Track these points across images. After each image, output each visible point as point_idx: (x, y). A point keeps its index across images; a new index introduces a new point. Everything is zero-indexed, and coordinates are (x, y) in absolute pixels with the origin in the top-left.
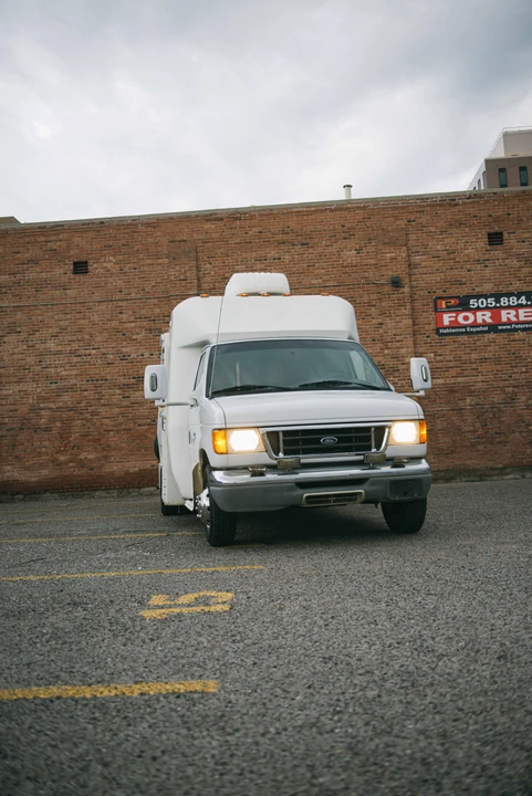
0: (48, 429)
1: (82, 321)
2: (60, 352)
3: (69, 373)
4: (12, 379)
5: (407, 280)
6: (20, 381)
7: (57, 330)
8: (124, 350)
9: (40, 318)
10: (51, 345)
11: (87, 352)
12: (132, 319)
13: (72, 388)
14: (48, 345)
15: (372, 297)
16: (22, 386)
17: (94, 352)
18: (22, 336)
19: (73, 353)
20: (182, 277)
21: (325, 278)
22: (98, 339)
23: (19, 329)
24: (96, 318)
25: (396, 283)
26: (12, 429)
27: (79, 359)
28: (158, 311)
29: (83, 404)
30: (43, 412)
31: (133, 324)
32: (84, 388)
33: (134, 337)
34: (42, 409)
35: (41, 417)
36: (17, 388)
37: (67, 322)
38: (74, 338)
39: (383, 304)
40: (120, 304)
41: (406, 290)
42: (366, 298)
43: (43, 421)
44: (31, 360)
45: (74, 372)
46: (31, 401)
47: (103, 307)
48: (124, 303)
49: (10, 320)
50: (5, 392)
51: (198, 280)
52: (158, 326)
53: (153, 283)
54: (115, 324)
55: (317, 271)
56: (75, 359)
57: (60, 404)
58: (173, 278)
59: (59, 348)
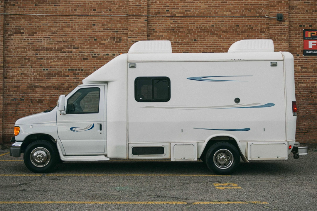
0: (40, 101)
1: (67, 29)
2: (51, 49)
3: (57, 63)
4: (17, 65)
5: (287, 17)
6: (21, 67)
7: (49, 33)
8: (95, 50)
9: (38, 24)
10: (45, 43)
11: (70, 50)
12: (102, 29)
13: (58, 74)
14: (42, 44)
15: (263, 26)
16: (24, 71)
17: (74, 50)
18: (24, 36)
19: (60, 50)
20: (137, 4)
21: (233, 11)
22: (78, 42)
23: (22, 31)
24: (77, 27)
25: (280, 18)
26: (16, 99)
27: (64, 54)
28: (119, 25)
29: (66, 85)
30: (37, 89)
31: (102, 33)
32: (66, 74)
33: (103, 42)
34: (36, 87)
35: (36, 92)
36: (20, 71)
37: (56, 29)
38: (61, 40)
39: (271, 32)
40: (94, 19)
41: (286, 23)
42: (259, 27)
43: (37, 95)
44: (30, 53)
45: (60, 63)
46: (29, 81)
47: (82, 20)
48: (97, 19)
49: (16, 24)
50: (11, 74)
51: (148, 6)
52: (119, 36)
53: (117, 6)
54: (89, 32)
55: (228, 6)
56: (61, 55)
57: (50, 85)
58: (131, 4)
59: (50, 46)
